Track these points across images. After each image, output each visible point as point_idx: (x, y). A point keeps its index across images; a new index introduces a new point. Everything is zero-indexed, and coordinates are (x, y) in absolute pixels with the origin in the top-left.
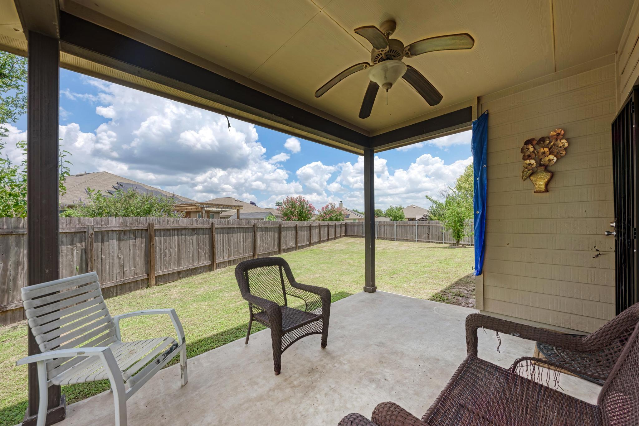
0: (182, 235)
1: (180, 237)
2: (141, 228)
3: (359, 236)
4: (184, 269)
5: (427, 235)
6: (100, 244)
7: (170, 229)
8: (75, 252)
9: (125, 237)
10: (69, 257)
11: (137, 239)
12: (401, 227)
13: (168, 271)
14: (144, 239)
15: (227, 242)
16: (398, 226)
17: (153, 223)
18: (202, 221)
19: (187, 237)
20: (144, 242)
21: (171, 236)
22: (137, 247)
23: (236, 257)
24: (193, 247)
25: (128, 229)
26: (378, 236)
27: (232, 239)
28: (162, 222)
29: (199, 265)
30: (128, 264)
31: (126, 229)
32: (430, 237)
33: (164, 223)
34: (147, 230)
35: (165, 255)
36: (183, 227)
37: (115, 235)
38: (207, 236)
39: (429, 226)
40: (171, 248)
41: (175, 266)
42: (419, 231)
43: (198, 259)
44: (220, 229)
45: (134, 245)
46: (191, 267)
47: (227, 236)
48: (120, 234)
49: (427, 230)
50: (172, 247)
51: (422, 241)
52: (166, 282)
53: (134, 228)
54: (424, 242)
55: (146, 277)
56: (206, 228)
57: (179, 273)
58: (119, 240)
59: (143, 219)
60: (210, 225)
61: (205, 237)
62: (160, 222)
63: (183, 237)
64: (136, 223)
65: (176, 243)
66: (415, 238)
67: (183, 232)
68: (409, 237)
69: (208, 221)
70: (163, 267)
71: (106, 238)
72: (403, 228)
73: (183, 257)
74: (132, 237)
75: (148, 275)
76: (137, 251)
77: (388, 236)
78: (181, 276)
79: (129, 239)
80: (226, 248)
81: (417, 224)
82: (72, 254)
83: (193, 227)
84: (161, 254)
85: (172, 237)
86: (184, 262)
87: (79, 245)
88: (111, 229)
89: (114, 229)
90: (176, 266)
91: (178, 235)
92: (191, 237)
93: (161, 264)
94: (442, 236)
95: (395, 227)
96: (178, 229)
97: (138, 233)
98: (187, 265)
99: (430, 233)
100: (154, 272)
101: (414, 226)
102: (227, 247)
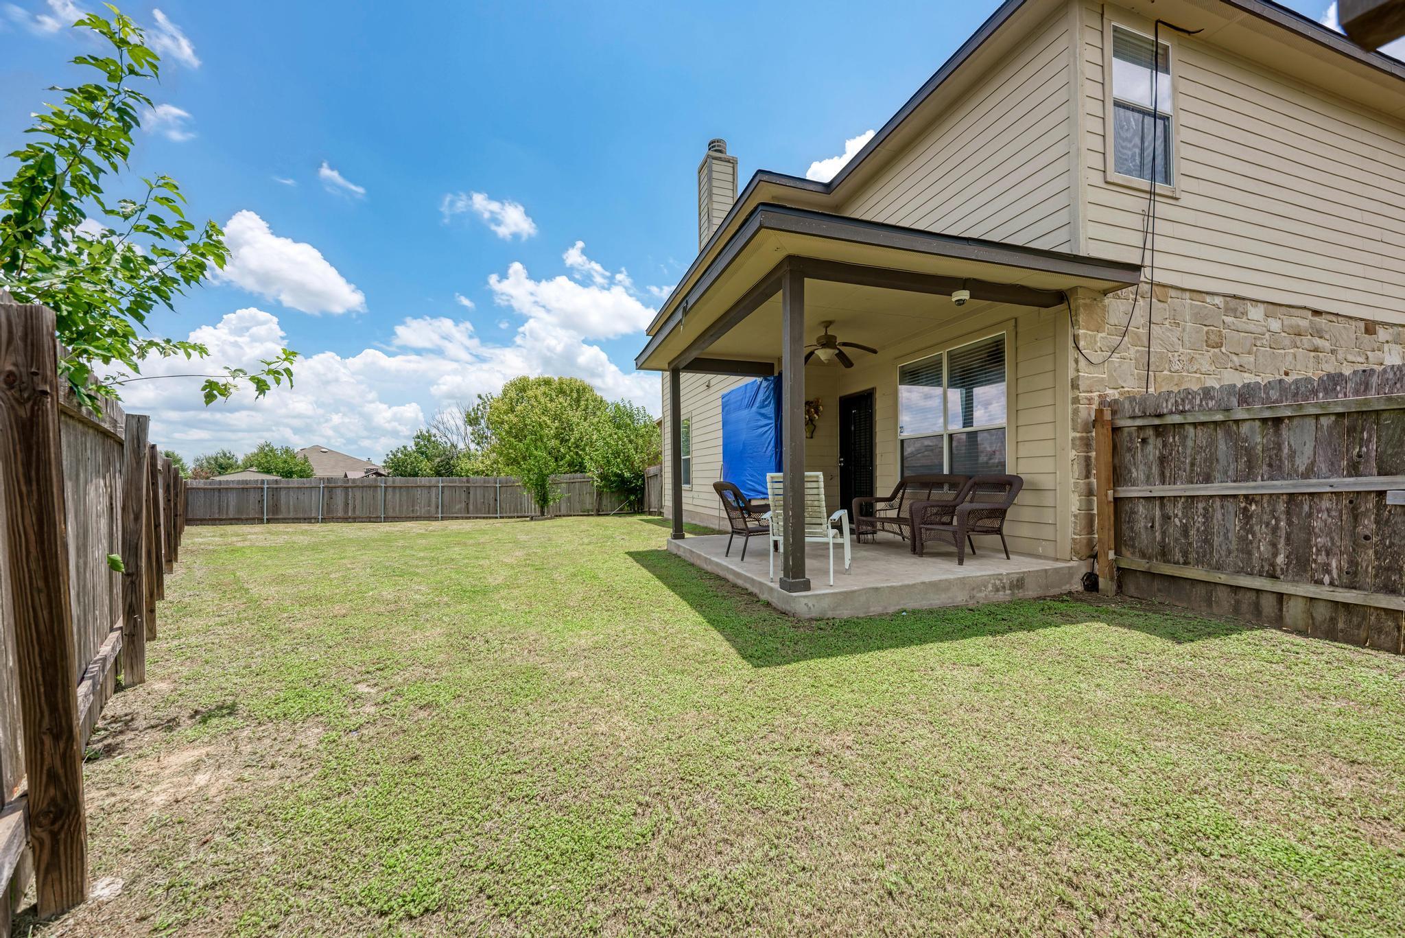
3: (247, 519)
5: (463, 505)
12: (397, 491)
16: (390, 489)
26: (326, 516)
32: (471, 507)
39: (468, 488)
42: (445, 498)
49: (464, 496)
51: (452, 518)
54: (457, 518)
66: (437, 513)
68: (420, 510)
72: (404, 493)
77: (358, 513)
81: (440, 485)
94: (496, 505)
95: (380, 494)
99: (471, 501)
101: (434, 490)
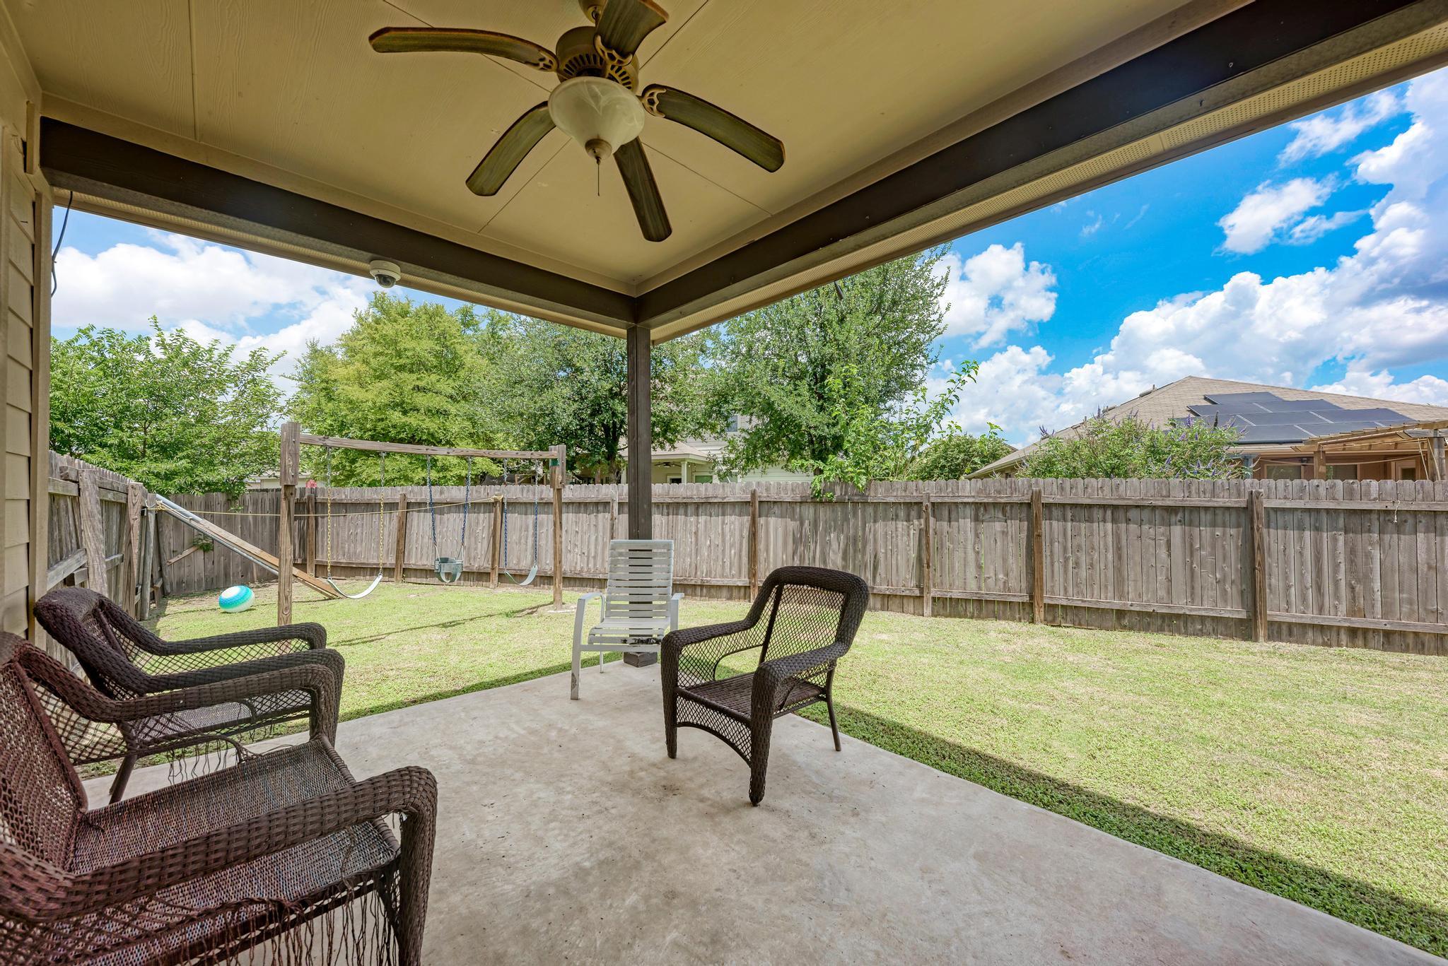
0: (1128, 521)
1: (1123, 526)
2: (1015, 499)
4: (1132, 608)
6: (945, 524)
7: (1090, 506)
8: (912, 532)
9: (987, 516)
10: (905, 538)
11: (1009, 521)
13: (1083, 601)
14: (1026, 523)
15: (1341, 559)
17: (1040, 492)
18: (1209, 487)
19: (1145, 527)
20: (1026, 528)
21: (1093, 522)
22: (1009, 537)
23: (1406, 625)
24: (1170, 555)
25: (991, 500)
27: (1376, 554)
28: (1068, 489)
29: (1190, 610)
30: (992, 567)
31: (986, 501)
33: (1074, 491)
34: (1029, 505)
35: (1077, 565)
36: (1130, 503)
37: (969, 511)
38: (1233, 531)
40: (1093, 548)
41: (1106, 593)
43: (1192, 594)
44: (1299, 513)
45: (1003, 532)
46: (1159, 607)
47: (1341, 539)
48: (977, 510)
50: (1096, 547)
52: (1080, 624)
53: (1003, 501)
55: (1026, 599)
56: (1228, 508)
57: (1121, 614)
58: (977, 519)
59: (1023, 482)
60: (1247, 498)
61: (1224, 534)
62: (1062, 489)
63: (1133, 527)
64: (1009, 490)
65: (1110, 539)
67: (1133, 514)
69: (1238, 486)
70: (1070, 590)
71: (953, 516)
73: (1132, 577)
74: (1000, 515)
75: (1032, 597)
76: (1011, 544)
78: (1126, 622)
79: (993, 519)
80: (1336, 583)
82: (909, 535)
83: (1168, 502)
84: (1066, 559)
85: (1095, 525)
86: (1135, 590)
87: (916, 522)
88: (959, 500)
89: (966, 500)
90: (1110, 594)
91: (1114, 521)
92: (1162, 529)
93: (1066, 580)
96: (1115, 508)
97: (1011, 509)
98: (1148, 601)
100: (1042, 593)
102: (1342, 576)
